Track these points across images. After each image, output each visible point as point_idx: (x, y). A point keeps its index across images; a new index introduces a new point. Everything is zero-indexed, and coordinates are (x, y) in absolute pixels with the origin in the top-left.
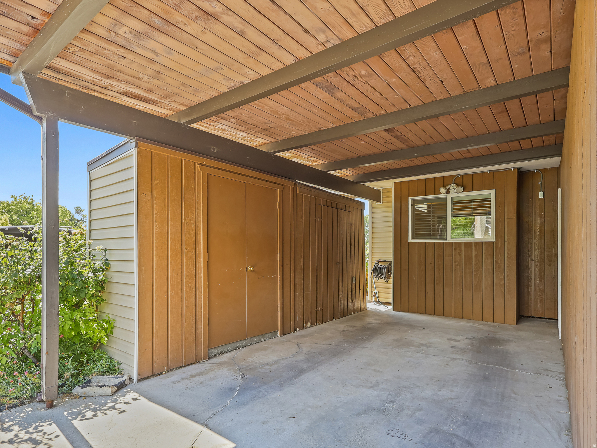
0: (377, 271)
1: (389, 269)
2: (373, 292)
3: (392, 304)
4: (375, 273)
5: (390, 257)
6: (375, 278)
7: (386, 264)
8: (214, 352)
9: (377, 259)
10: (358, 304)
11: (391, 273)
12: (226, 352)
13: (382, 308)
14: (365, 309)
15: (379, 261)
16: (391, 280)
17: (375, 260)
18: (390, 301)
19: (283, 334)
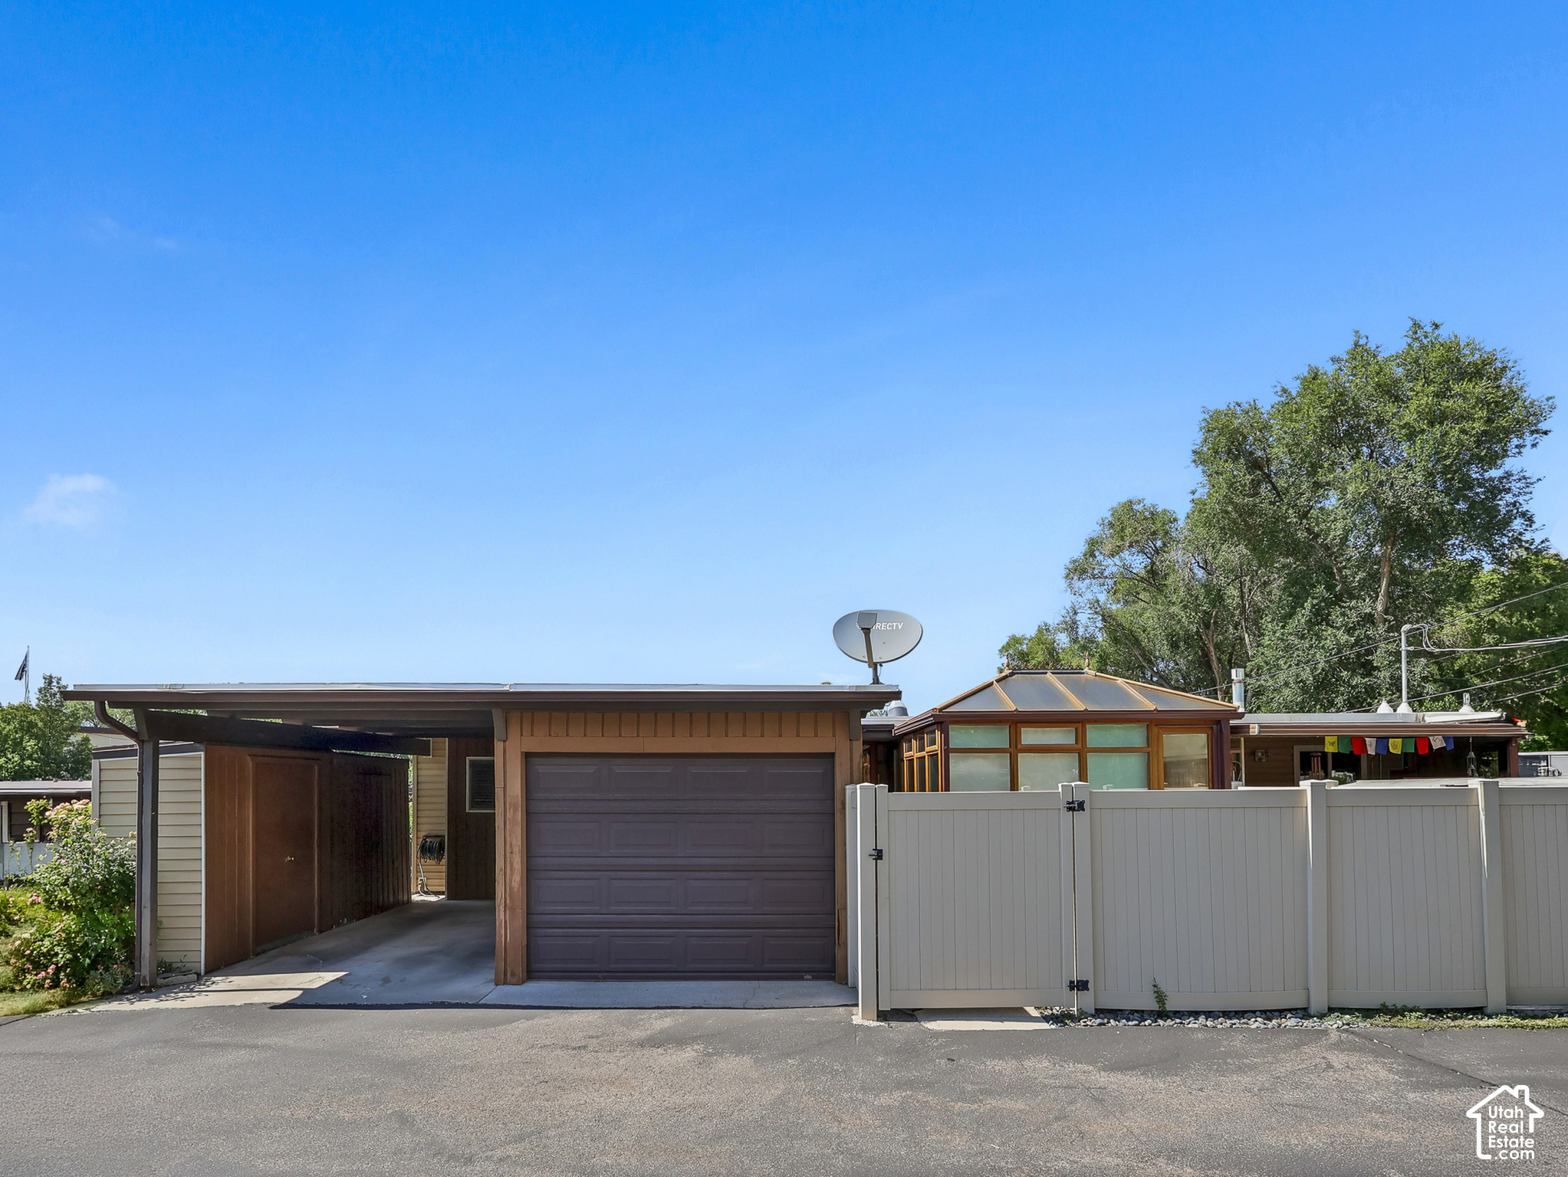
0: (425, 850)
1: (441, 847)
2: (419, 878)
3: (446, 893)
4: (422, 852)
5: (443, 829)
6: (422, 860)
7: (438, 840)
8: (259, 949)
9: (424, 834)
10: (400, 897)
11: (444, 852)
12: (269, 950)
13: (433, 899)
14: (409, 901)
15: (427, 837)
16: (444, 861)
17: (422, 834)
18: (443, 889)
19: (321, 932)
